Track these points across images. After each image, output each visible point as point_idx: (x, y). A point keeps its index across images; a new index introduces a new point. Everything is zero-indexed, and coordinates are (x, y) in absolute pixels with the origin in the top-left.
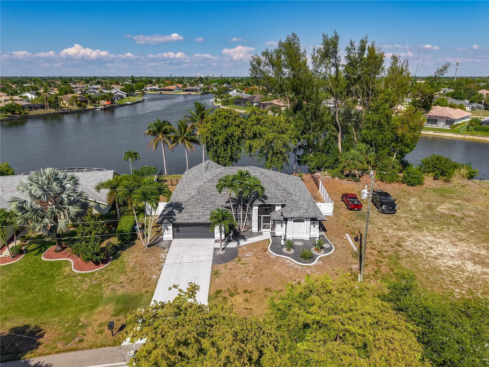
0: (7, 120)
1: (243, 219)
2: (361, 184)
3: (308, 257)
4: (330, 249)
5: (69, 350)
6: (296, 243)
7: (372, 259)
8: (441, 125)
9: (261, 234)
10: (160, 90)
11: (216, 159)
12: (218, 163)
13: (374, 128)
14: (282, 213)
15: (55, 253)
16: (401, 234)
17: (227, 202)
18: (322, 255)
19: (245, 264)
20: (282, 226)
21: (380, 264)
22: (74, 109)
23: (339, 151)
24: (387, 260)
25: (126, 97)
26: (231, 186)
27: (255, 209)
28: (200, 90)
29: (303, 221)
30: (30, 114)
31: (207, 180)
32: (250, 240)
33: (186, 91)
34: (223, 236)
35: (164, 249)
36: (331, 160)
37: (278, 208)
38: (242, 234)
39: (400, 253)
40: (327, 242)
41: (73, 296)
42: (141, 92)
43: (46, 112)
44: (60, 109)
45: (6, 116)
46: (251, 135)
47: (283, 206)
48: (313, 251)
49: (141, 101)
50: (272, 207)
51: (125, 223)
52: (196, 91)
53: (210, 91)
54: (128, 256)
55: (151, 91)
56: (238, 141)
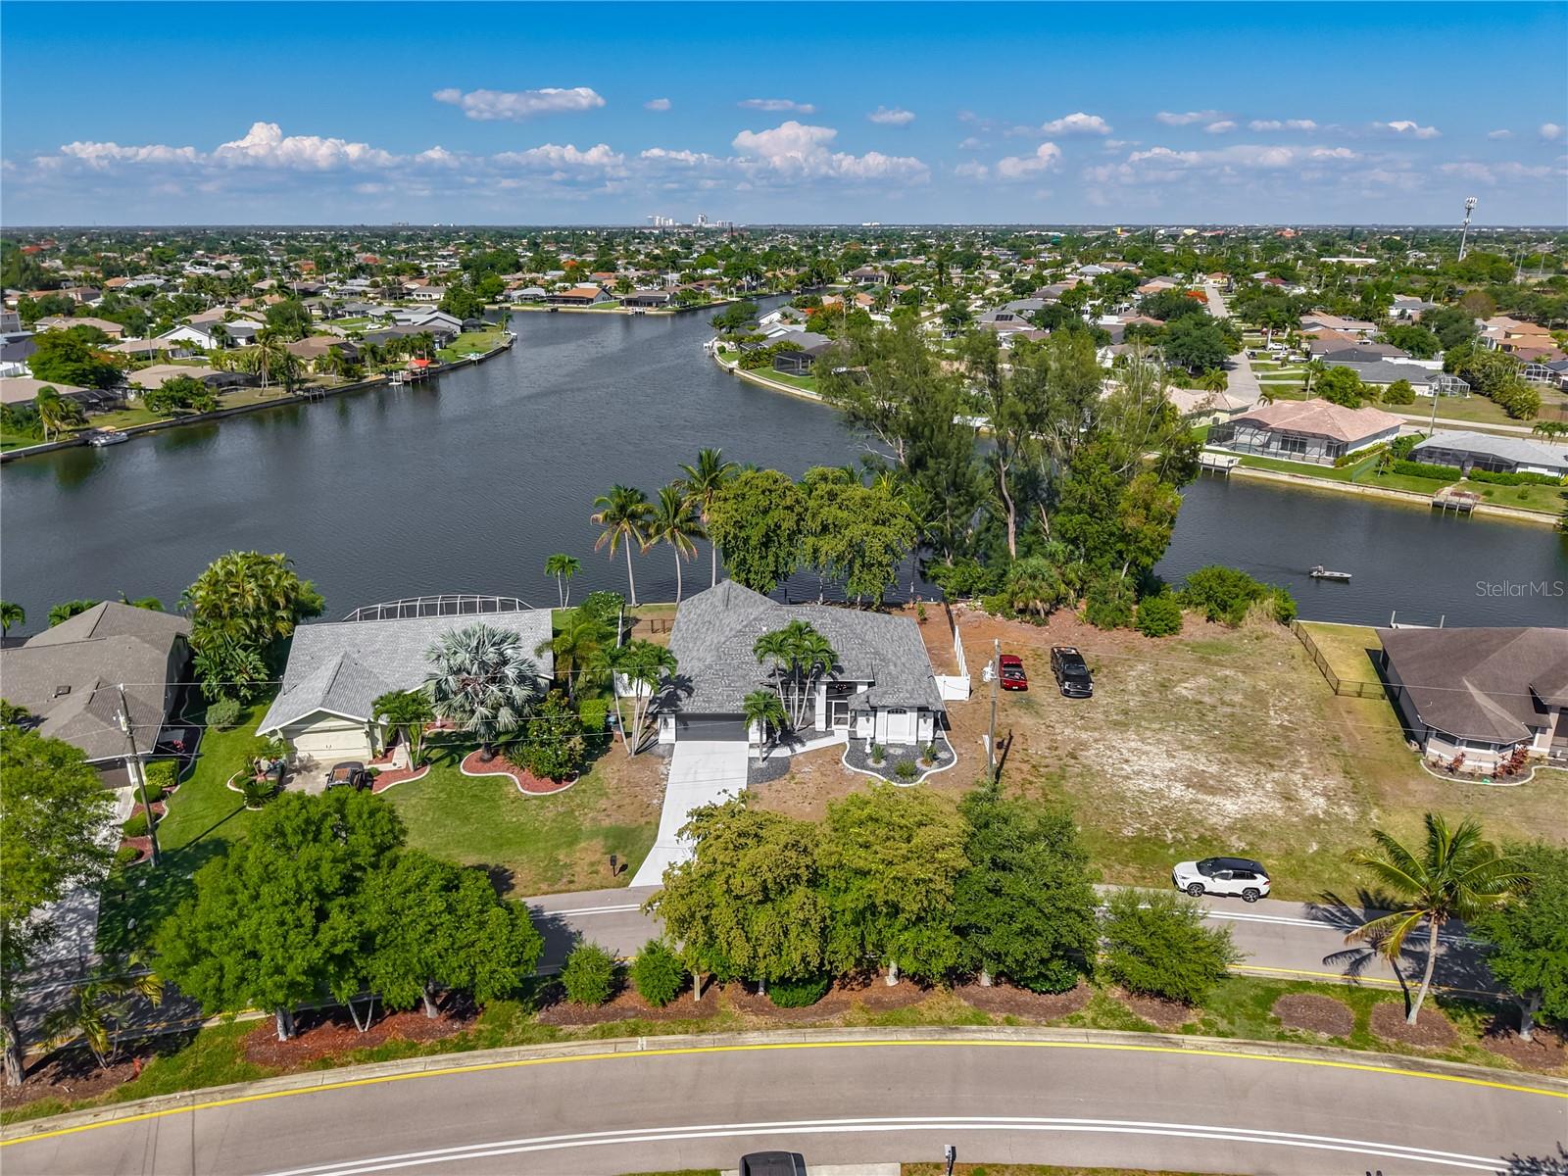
0: (171, 426)
1: (800, 707)
2: (1047, 630)
3: (907, 773)
4: (949, 761)
5: (559, 892)
6: (891, 751)
7: (1017, 777)
8: (1315, 455)
9: (832, 733)
10: (553, 300)
11: (743, 575)
12: (749, 586)
13: (1080, 511)
14: (868, 697)
15: (481, 763)
16: (1084, 736)
17: (770, 676)
18: (933, 770)
19: (801, 783)
20: (868, 720)
21: (1028, 786)
22: (334, 385)
23: (1009, 552)
24: (1043, 780)
25: (459, 332)
26: (779, 650)
27: (822, 690)
28: (672, 301)
29: (905, 712)
30: (226, 406)
31: (733, 633)
32: (812, 745)
33: (630, 302)
34: (765, 737)
35: (663, 758)
36: (991, 575)
37: (861, 689)
38: (797, 734)
39: (1069, 769)
40: (947, 749)
41: (535, 829)
42: (496, 307)
43: (265, 399)
44: (296, 386)
45: (168, 415)
46: (816, 526)
47: (871, 685)
48: (919, 763)
49: (506, 349)
50: (851, 687)
51: (591, 713)
52: (660, 303)
53: (702, 302)
54: (606, 769)
55: (523, 305)
56: (790, 539)
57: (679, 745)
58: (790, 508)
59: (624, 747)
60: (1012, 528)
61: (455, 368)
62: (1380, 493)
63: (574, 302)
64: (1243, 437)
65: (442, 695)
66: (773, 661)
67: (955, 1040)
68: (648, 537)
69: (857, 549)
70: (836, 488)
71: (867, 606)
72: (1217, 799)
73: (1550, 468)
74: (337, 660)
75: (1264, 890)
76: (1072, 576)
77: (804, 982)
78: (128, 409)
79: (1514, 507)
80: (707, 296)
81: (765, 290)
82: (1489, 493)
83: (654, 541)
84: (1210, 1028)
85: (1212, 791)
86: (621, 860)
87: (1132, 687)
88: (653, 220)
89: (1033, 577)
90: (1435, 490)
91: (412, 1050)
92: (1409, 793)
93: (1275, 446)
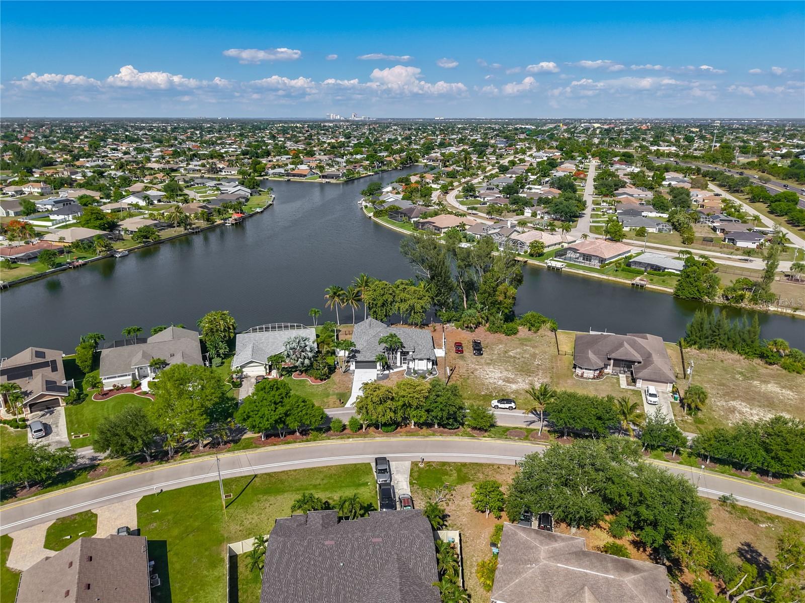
0: (142, 247)
1: (392, 359)
2: (473, 334)
3: (423, 378)
4: (436, 374)
5: (328, 408)
6: (419, 371)
8: (594, 263)
9: (402, 367)
10: (288, 175)
11: (375, 316)
12: (377, 319)
14: (413, 356)
15: (297, 376)
16: (477, 367)
17: (383, 350)
18: (431, 377)
19: (392, 381)
20: (412, 363)
22: (203, 226)
23: (464, 307)
24: (462, 379)
25: (250, 196)
26: (386, 342)
27: (399, 354)
28: (342, 176)
29: (423, 360)
31: (372, 336)
32: (395, 370)
33: (324, 177)
34: (382, 368)
35: (352, 374)
36: (458, 315)
37: (411, 353)
38: (391, 367)
39: (470, 376)
40: (435, 371)
41: (317, 393)
42: (262, 178)
43: (176, 234)
44: (188, 227)
45: (140, 242)
46: (399, 300)
47: (413, 352)
48: (427, 375)
49: (271, 205)
50: (408, 353)
51: (330, 360)
52: (337, 177)
53: (356, 176)
54: (335, 377)
55: (274, 177)
56: (391, 304)
57: (356, 370)
58: (391, 294)
59: (340, 371)
60: (465, 299)
61: (251, 216)
62: (614, 279)
63: (298, 176)
64: (570, 254)
65: (288, 356)
66: (384, 345)
67: (428, 439)
68: (343, 302)
69: (412, 308)
70: (406, 287)
71: (416, 325)
72: (511, 385)
73: (676, 270)
74: (251, 346)
75: (514, 407)
76: (483, 316)
77: (390, 425)
78: (124, 240)
79: (660, 285)
80: (358, 173)
81: (385, 168)
82: (651, 280)
83: (345, 304)
84: (489, 436)
85: (510, 383)
86: (342, 401)
87: (496, 352)
88: (330, 116)
89: (470, 316)
90: (633, 278)
91: (295, 442)
92: (567, 383)
93: (581, 259)
